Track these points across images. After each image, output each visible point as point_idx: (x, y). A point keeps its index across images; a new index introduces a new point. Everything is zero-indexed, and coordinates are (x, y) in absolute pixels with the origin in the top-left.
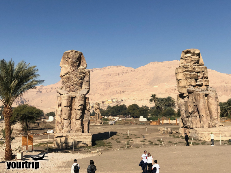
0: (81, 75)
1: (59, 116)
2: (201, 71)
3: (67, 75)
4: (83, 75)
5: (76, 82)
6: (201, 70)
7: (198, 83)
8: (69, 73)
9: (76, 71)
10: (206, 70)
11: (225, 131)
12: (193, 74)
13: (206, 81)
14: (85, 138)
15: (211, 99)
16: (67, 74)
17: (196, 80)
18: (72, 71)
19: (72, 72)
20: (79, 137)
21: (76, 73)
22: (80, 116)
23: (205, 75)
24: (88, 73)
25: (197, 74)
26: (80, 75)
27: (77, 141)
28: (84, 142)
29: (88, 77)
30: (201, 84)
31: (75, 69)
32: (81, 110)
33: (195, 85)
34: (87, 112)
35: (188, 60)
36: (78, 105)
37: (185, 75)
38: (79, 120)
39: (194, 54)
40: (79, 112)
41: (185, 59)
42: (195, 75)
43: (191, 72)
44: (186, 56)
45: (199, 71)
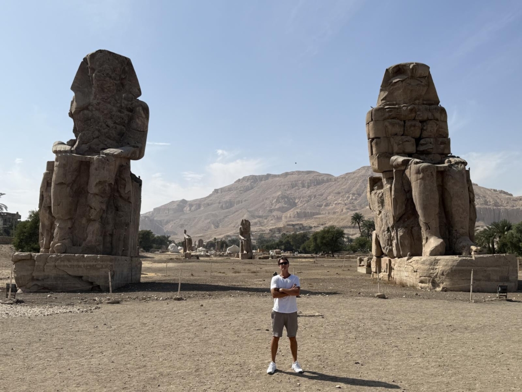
0: (123, 113)
2: (430, 116)
3: (86, 112)
4: (126, 112)
5: (106, 130)
6: (430, 114)
7: (421, 148)
8: (90, 108)
9: (109, 103)
10: (444, 115)
11: (488, 267)
12: (409, 123)
13: (442, 143)
14: (93, 267)
15: (453, 181)
16: (87, 108)
17: (418, 141)
18: (98, 101)
19: (99, 104)
20: (76, 263)
21: (109, 106)
22: (98, 210)
23: (440, 130)
24: (140, 109)
25: (418, 123)
26: (119, 113)
27: (68, 274)
28: (88, 277)
29: (141, 118)
30: (429, 150)
31: (106, 98)
32: (102, 196)
33: (415, 152)
34: (121, 202)
35: (400, 89)
36: (94, 183)
37: (388, 127)
38: (94, 220)
39: (413, 73)
40: (96, 200)
41: (392, 87)
42: (414, 126)
43: (405, 119)
44: (394, 81)
45: (425, 117)
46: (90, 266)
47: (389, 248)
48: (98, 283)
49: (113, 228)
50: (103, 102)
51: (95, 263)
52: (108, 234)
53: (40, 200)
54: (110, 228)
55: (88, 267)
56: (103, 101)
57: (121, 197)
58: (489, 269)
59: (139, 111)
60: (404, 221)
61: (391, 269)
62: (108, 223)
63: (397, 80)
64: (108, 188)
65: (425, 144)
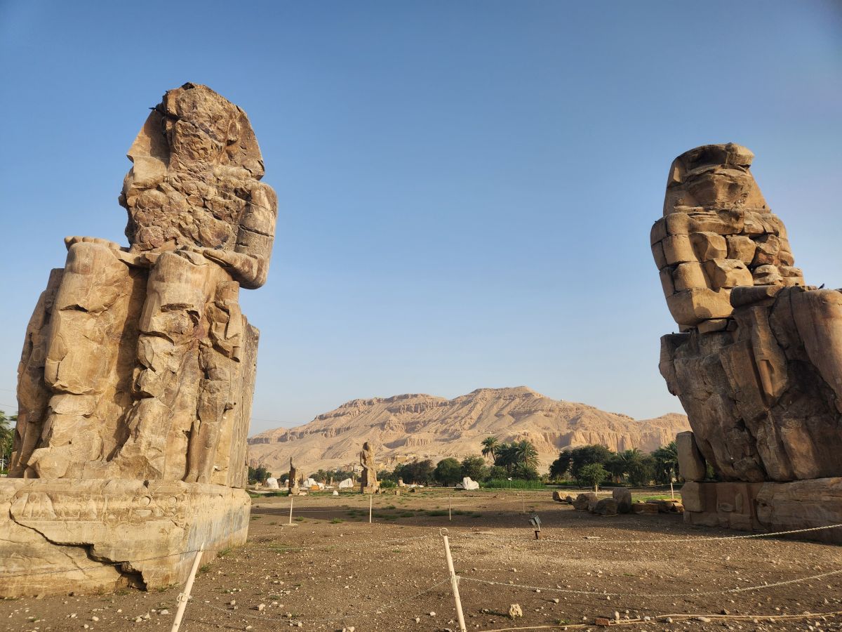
3: (155, 192)
6: (767, 225)
7: (760, 280)
8: (164, 185)
10: (782, 230)
12: (734, 238)
16: (155, 185)
17: (751, 267)
18: (181, 175)
22: (160, 371)
23: (784, 253)
24: (261, 194)
25: (749, 240)
27: (46, 538)
28: (109, 546)
29: (263, 210)
31: (196, 169)
32: (171, 341)
34: (217, 360)
35: (711, 183)
36: (156, 309)
37: (700, 244)
38: (150, 396)
39: (731, 157)
40: (157, 350)
41: (693, 184)
42: (745, 243)
43: (728, 231)
44: (697, 173)
45: (761, 229)
46: (118, 513)
48: (136, 566)
49: (195, 417)
50: (189, 177)
51: (135, 505)
52: (180, 433)
53: (23, 353)
54: (184, 419)
55: (112, 517)
56: (190, 174)
57: (217, 347)
59: (260, 197)
61: (757, 504)
62: (183, 406)
63: (703, 171)
64: (187, 322)
65: (767, 274)
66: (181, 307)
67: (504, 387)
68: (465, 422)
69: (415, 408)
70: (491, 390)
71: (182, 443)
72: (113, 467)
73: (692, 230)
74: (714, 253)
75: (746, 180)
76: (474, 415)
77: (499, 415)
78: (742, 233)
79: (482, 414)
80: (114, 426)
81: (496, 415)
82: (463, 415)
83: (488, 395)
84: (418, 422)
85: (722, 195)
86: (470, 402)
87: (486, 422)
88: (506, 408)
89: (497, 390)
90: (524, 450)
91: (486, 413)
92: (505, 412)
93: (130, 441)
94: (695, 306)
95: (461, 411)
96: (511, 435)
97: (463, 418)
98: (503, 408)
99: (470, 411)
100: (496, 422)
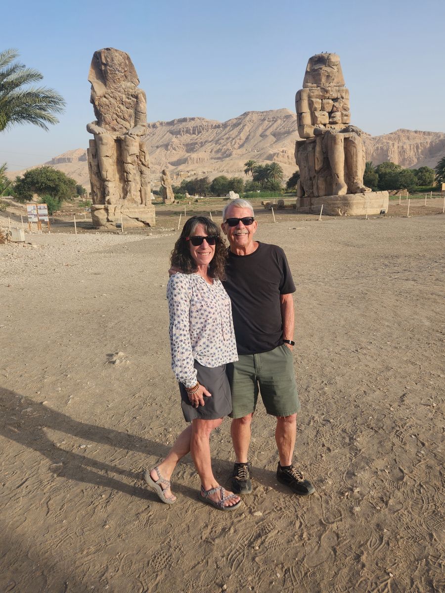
1: (95, 175)
2: (339, 97)
3: (104, 99)
4: (132, 99)
6: (339, 94)
8: (107, 96)
12: (325, 101)
15: (354, 145)
16: (104, 96)
17: (330, 113)
18: (112, 91)
20: (133, 210)
25: (331, 102)
27: (129, 217)
28: (141, 218)
29: (143, 103)
30: (337, 121)
32: (133, 165)
33: (328, 123)
34: (144, 168)
35: (319, 74)
36: (128, 155)
37: (311, 104)
38: (130, 181)
39: (329, 62)
40: (130, 168)
41: (314, 73)
42: (328, 103)
43: (323, 98)
44: (316, 68)
45: (336, 96)
46: (141, 211)
47: (311, 191)
48: (148, 222)
49: (141, 186)
51: (144, 210)
52: (138, 191)
54: (139, 186)
57: (143, 164)
58: (372, 201)
59: (141, 97)
60: (322, 173)
61: (311, 204)
62: (138, 183)
63: (318, 67)
64: (136, 159)
65: (334, 117)
66: (134, 154)
67: (268, 110)
68: (235, 142)
69: (193, 130)
70: (257, 113)
71: (139, 193)
72: (126, 201)
73: (309, 97)
74: (316, 109)
75: (333, 73)
76: (243, 136)
77: (263, 136)
78: (328, 98)
79: (249, 135)
80: (121, 190)
81: (261, 136)
82: (233, 136)
83: (255, 118)
84: (196, 143)
85: (323, 80)
86: (240, 124)
87: (253, 142)
88: (270, 129)
89: (263, 112)
90: (274, 169)
91: (252, 134)
92: (268, 133)
93: (128, 194)
94: (305, 132)
95: (232, 132)
96: (272, 153)
97: (233, 139)
98: (267, 129)
99: (240, 133)
100: (260, 142)
